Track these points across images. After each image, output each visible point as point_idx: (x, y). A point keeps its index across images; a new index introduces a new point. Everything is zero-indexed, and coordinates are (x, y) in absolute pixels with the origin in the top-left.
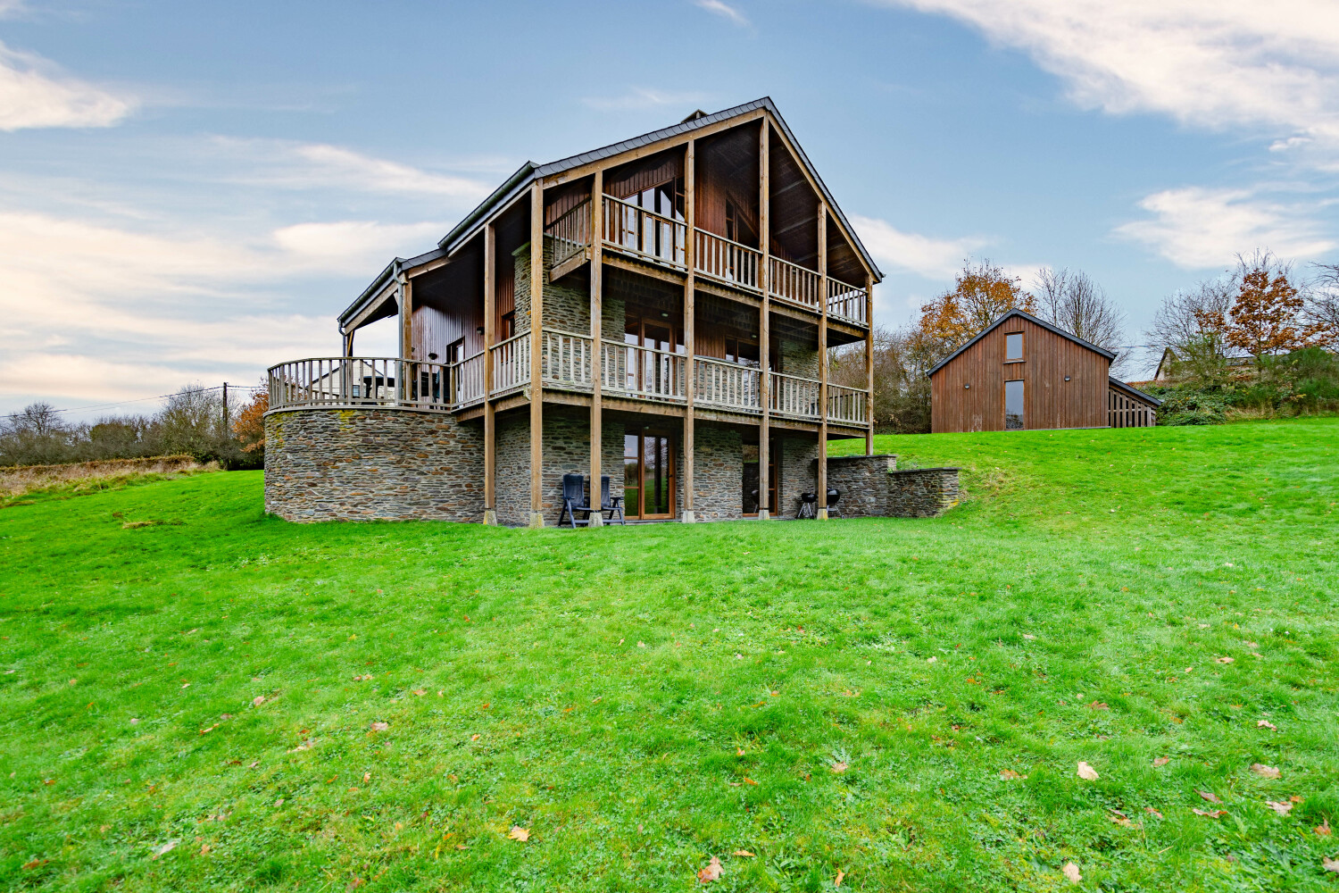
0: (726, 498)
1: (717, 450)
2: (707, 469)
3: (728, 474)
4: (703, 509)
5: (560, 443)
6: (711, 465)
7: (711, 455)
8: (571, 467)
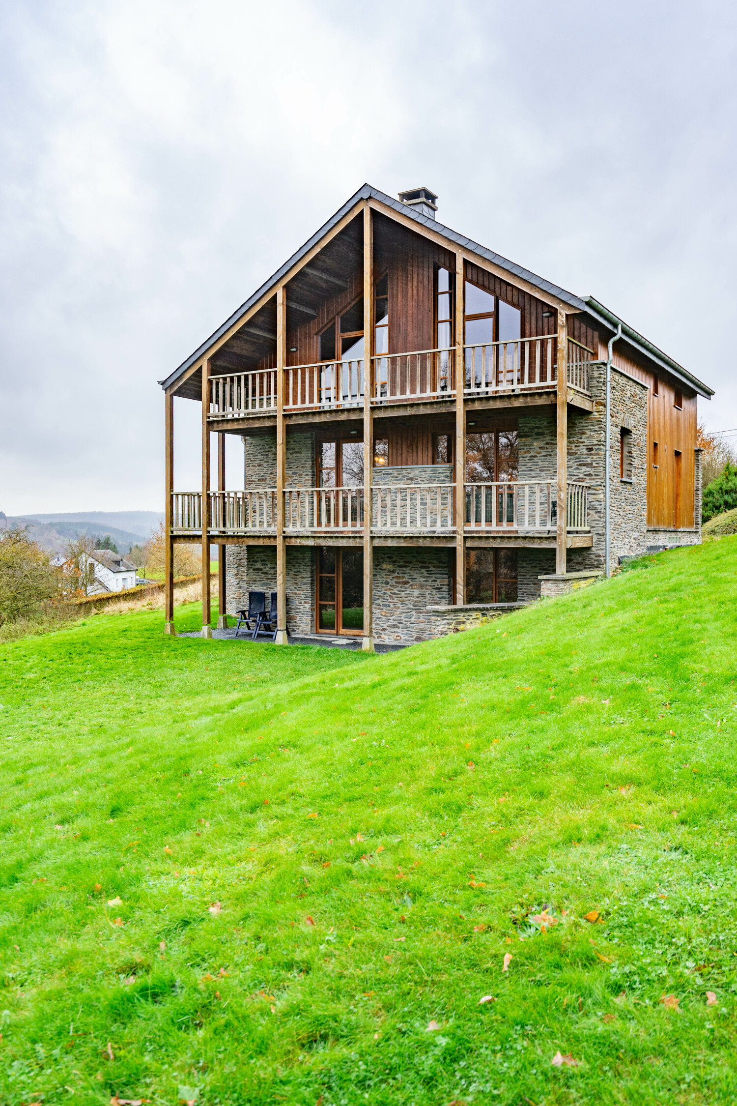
0: (413, 620)
1: (399, 566)
2: (389, 587)
3: (417, 592)
4: (384, 630)
5: (258, 565)
6: (393, 582)
7: (393, 572)
8: (265, 584)
